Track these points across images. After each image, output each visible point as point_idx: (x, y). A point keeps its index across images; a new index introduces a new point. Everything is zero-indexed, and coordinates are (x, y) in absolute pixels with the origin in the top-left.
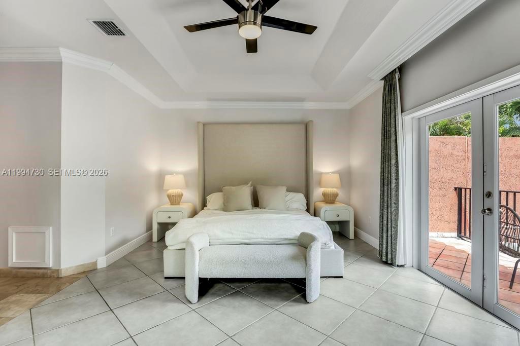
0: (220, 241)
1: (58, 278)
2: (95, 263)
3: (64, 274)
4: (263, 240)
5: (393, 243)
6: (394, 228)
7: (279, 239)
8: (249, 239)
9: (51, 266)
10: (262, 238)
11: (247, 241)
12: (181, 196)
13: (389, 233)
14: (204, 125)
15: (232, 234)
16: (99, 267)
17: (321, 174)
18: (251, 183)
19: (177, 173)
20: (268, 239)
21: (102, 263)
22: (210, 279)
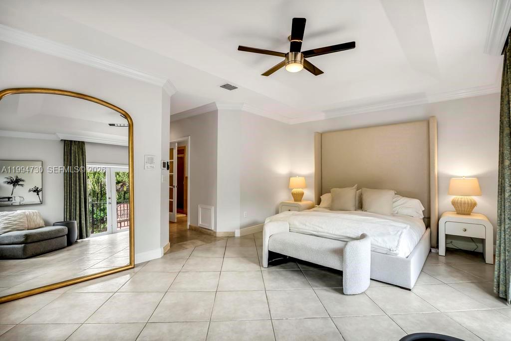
0: (296, 230)
1: (216, 237)
2: (234, 233)
3: (218, 235)
4: (328, 235)
5: (507, 272)
6: (508, 252)
7: (343, 236)
8: (318, 232)
9: (213, 229)
10: (328, 233)
11: (314, 233)
12: (302, 194)
13: (502, 257)
14: (321, 134)
15: (306, 225)
16: (236, 236)
17: (449, 178)
18: (356, 185)
19: (299, 176)
20: (332, 234)
21: (238, 234)
22: (289, 257)
